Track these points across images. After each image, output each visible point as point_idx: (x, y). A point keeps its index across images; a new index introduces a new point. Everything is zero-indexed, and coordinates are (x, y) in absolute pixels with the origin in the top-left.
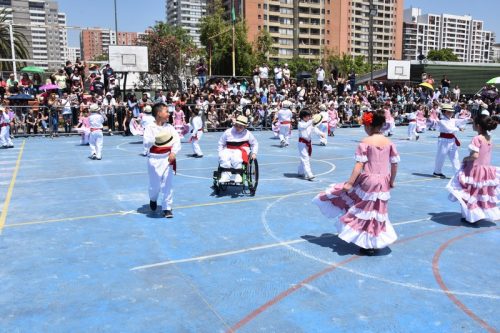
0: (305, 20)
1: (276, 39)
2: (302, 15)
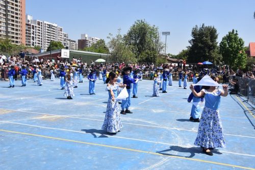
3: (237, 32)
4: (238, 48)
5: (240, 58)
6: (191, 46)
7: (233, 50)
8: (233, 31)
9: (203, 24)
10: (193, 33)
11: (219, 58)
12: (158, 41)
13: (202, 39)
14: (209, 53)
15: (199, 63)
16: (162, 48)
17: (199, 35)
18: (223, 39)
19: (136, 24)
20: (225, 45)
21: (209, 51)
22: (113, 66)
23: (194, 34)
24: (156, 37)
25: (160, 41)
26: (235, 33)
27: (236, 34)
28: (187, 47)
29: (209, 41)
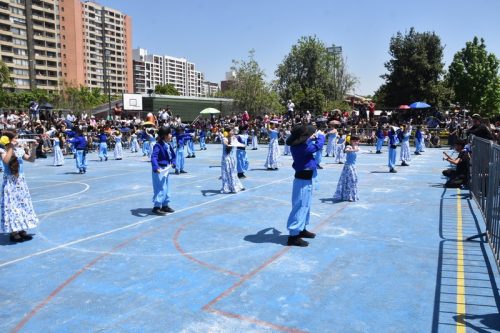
0: (42, 53)
1: (11, 69)
2: (37, 47)
3: (482, 40)
4: (486, 73)
5: (490, 94)
6: (389, 73)
7: (476, 79)
8: (476, 39)
9: (412, 29)
10: (392, 48)
11: (448, 96)
12: (342, 72)
13: (411, 59)
14: (425, 85)
15: (402, 107)
16: (350, 84)
17: (404, 51)
18: (456, 57)
19: (299, 45)
20: (460, 68)
21: (426, 82)
22: (232, 121)
23: (395, 49)
24: (337, 66)
25: (345, 73)
26: (479, 44)
27: (483, 46)
28: (382, 77)
29: (425, 62)
